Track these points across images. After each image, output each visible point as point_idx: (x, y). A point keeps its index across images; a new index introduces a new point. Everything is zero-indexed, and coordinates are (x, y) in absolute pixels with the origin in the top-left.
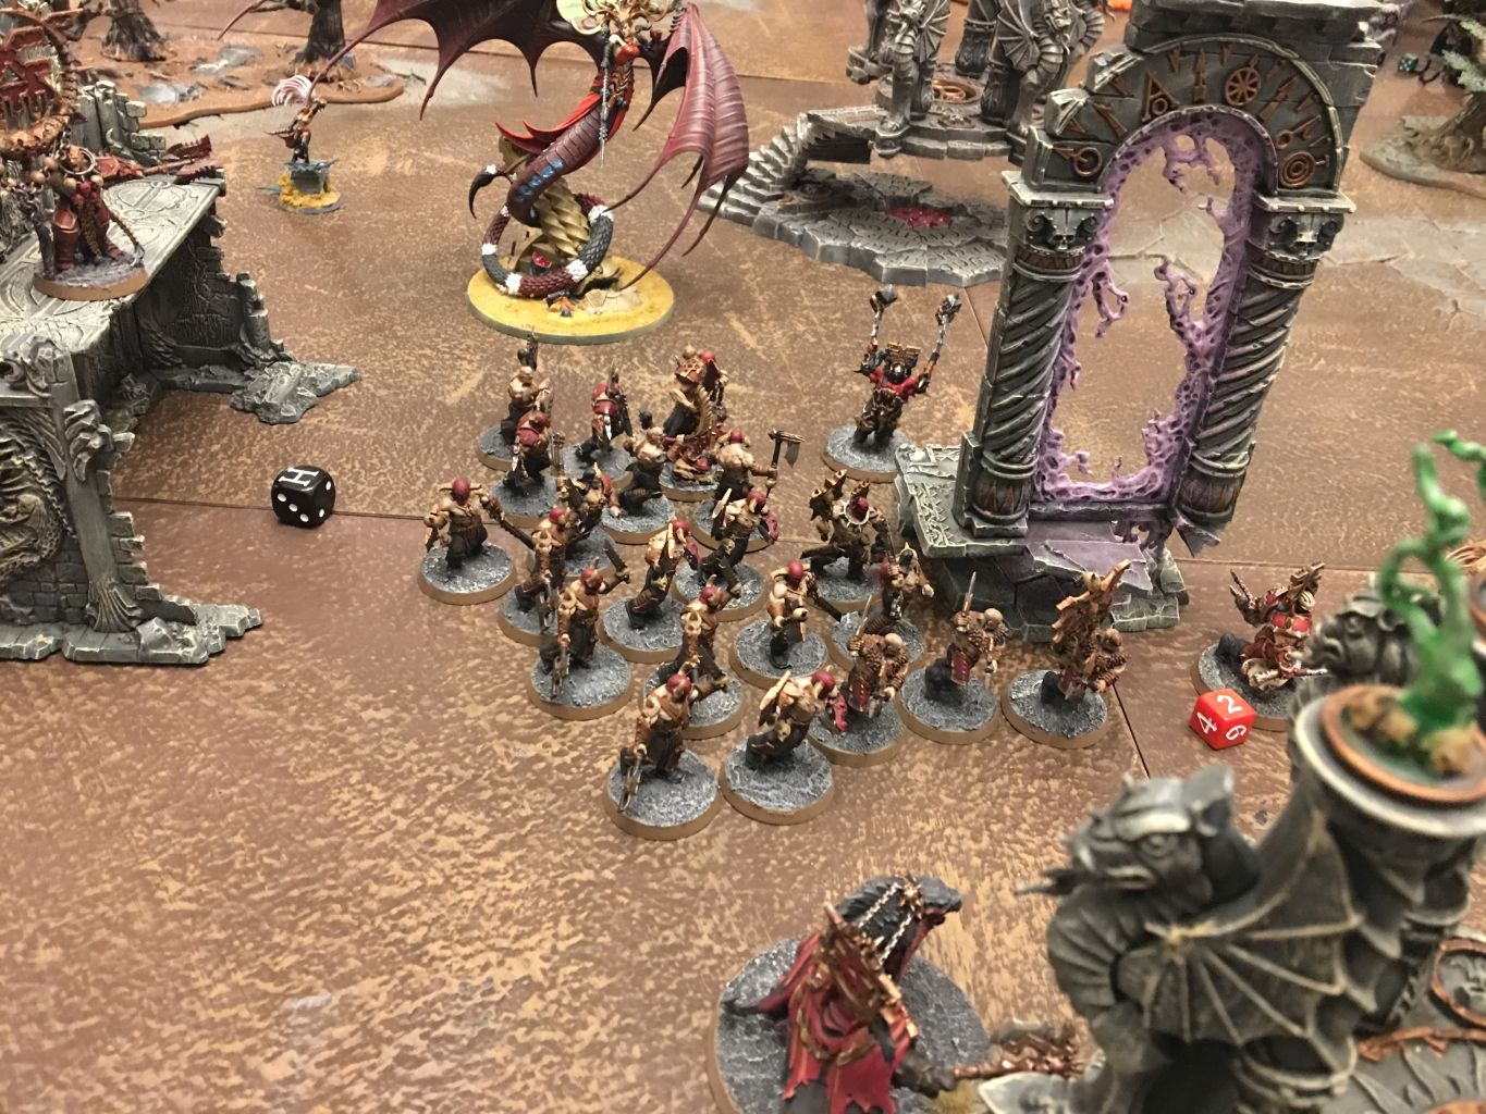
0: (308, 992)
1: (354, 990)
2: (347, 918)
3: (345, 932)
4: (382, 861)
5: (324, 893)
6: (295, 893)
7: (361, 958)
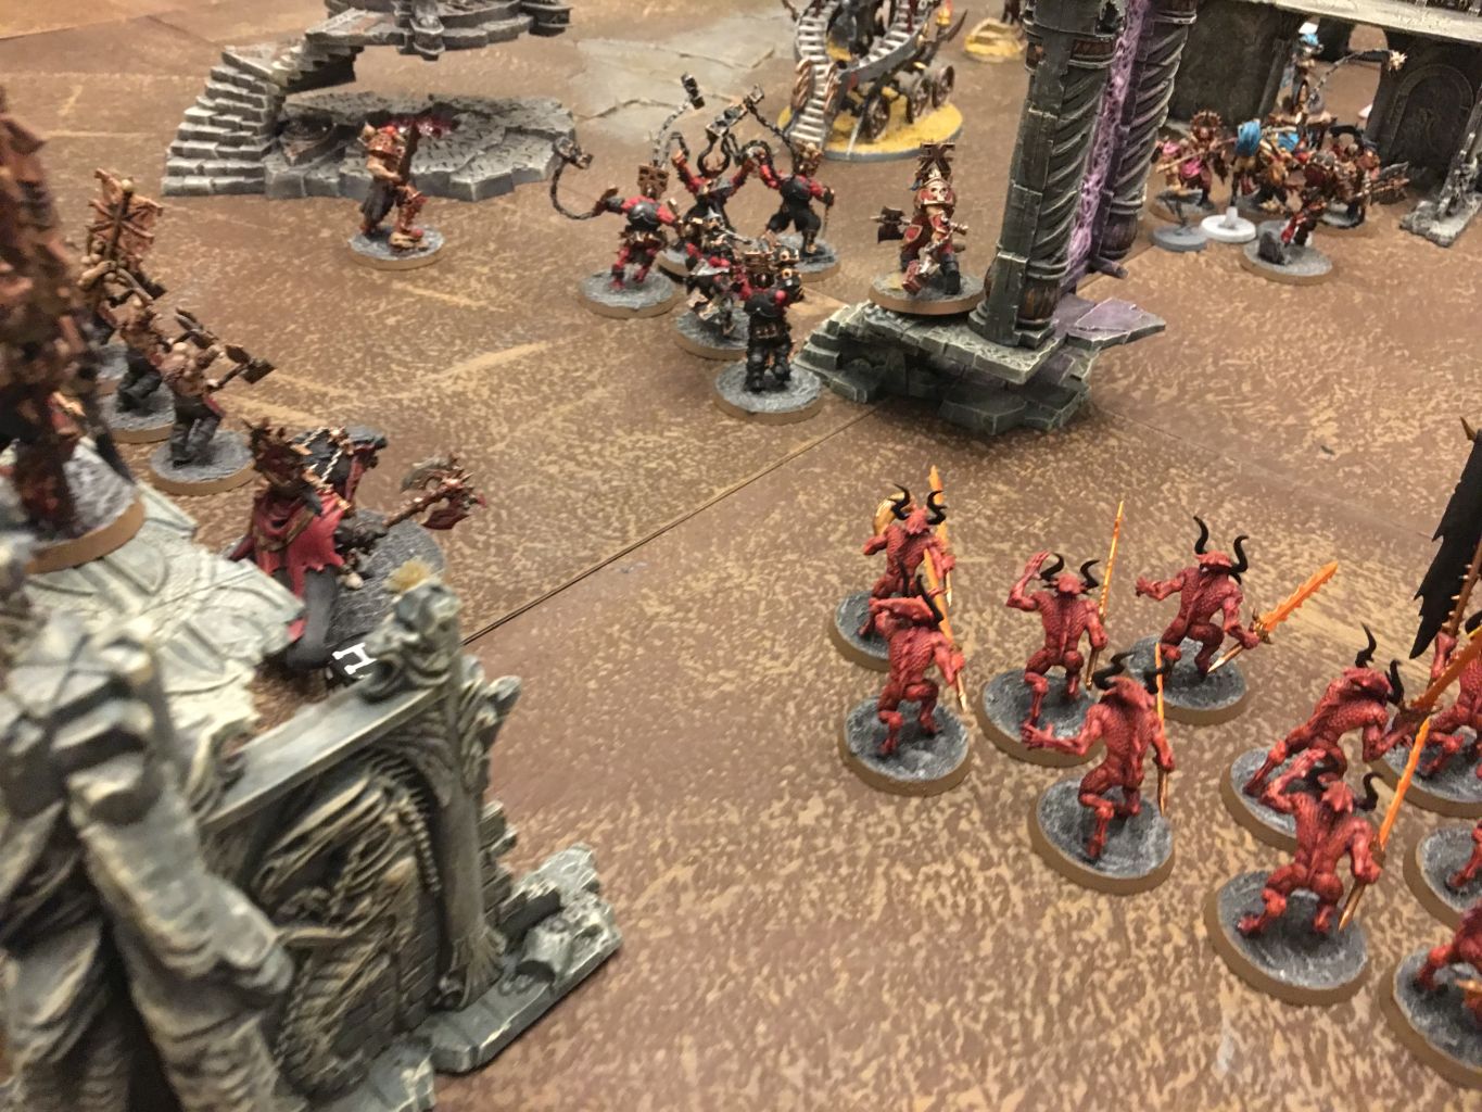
0: (1211, 1052)
1: (1228, 1013)
2: (1119, 975)
3: (1142, 987)
4: (1050, 912)
5: (1069, 977)
6: (1054, 999)
7: (1182, 990)
